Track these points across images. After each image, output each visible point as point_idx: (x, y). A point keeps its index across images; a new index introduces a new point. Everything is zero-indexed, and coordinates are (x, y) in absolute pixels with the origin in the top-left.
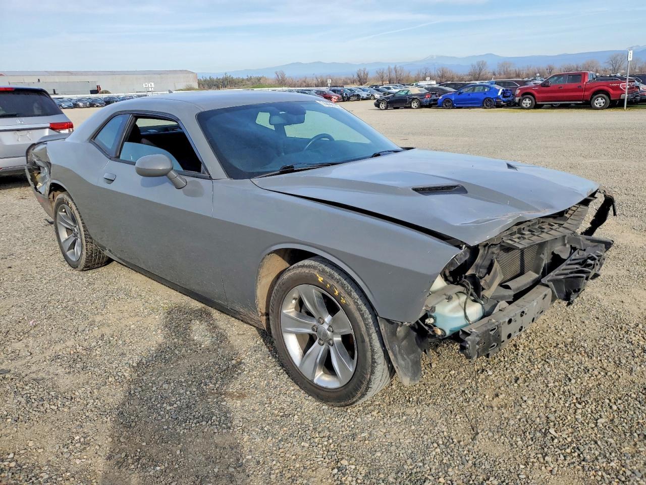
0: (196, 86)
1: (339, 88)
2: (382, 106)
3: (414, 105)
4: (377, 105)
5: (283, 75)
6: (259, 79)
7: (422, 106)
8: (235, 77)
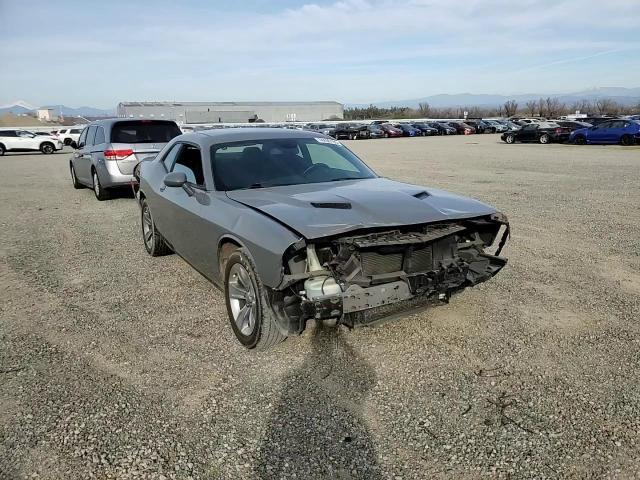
0: (341, 116)
1: (475, 121)
2: (509, 139)
3: (543, 139)
4: (504, 138)
5: (427, 106)
6: (403, 110)
7: (551, 140)
8: (380, 108)
